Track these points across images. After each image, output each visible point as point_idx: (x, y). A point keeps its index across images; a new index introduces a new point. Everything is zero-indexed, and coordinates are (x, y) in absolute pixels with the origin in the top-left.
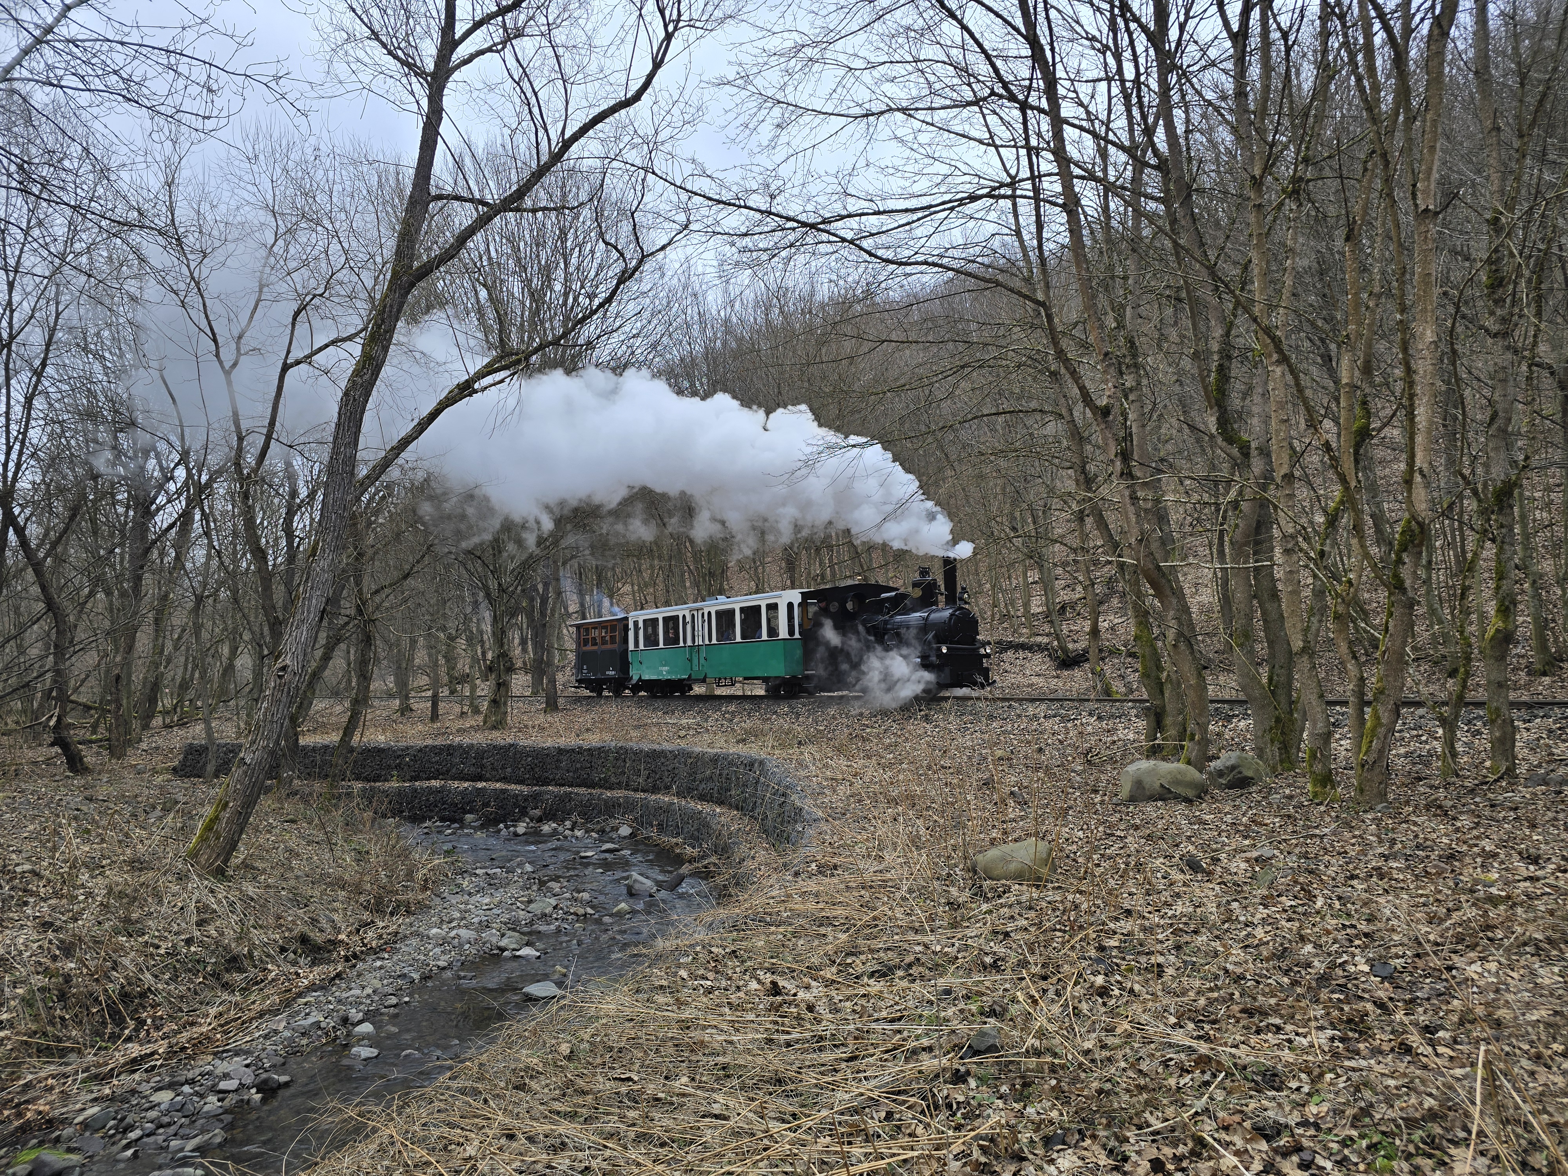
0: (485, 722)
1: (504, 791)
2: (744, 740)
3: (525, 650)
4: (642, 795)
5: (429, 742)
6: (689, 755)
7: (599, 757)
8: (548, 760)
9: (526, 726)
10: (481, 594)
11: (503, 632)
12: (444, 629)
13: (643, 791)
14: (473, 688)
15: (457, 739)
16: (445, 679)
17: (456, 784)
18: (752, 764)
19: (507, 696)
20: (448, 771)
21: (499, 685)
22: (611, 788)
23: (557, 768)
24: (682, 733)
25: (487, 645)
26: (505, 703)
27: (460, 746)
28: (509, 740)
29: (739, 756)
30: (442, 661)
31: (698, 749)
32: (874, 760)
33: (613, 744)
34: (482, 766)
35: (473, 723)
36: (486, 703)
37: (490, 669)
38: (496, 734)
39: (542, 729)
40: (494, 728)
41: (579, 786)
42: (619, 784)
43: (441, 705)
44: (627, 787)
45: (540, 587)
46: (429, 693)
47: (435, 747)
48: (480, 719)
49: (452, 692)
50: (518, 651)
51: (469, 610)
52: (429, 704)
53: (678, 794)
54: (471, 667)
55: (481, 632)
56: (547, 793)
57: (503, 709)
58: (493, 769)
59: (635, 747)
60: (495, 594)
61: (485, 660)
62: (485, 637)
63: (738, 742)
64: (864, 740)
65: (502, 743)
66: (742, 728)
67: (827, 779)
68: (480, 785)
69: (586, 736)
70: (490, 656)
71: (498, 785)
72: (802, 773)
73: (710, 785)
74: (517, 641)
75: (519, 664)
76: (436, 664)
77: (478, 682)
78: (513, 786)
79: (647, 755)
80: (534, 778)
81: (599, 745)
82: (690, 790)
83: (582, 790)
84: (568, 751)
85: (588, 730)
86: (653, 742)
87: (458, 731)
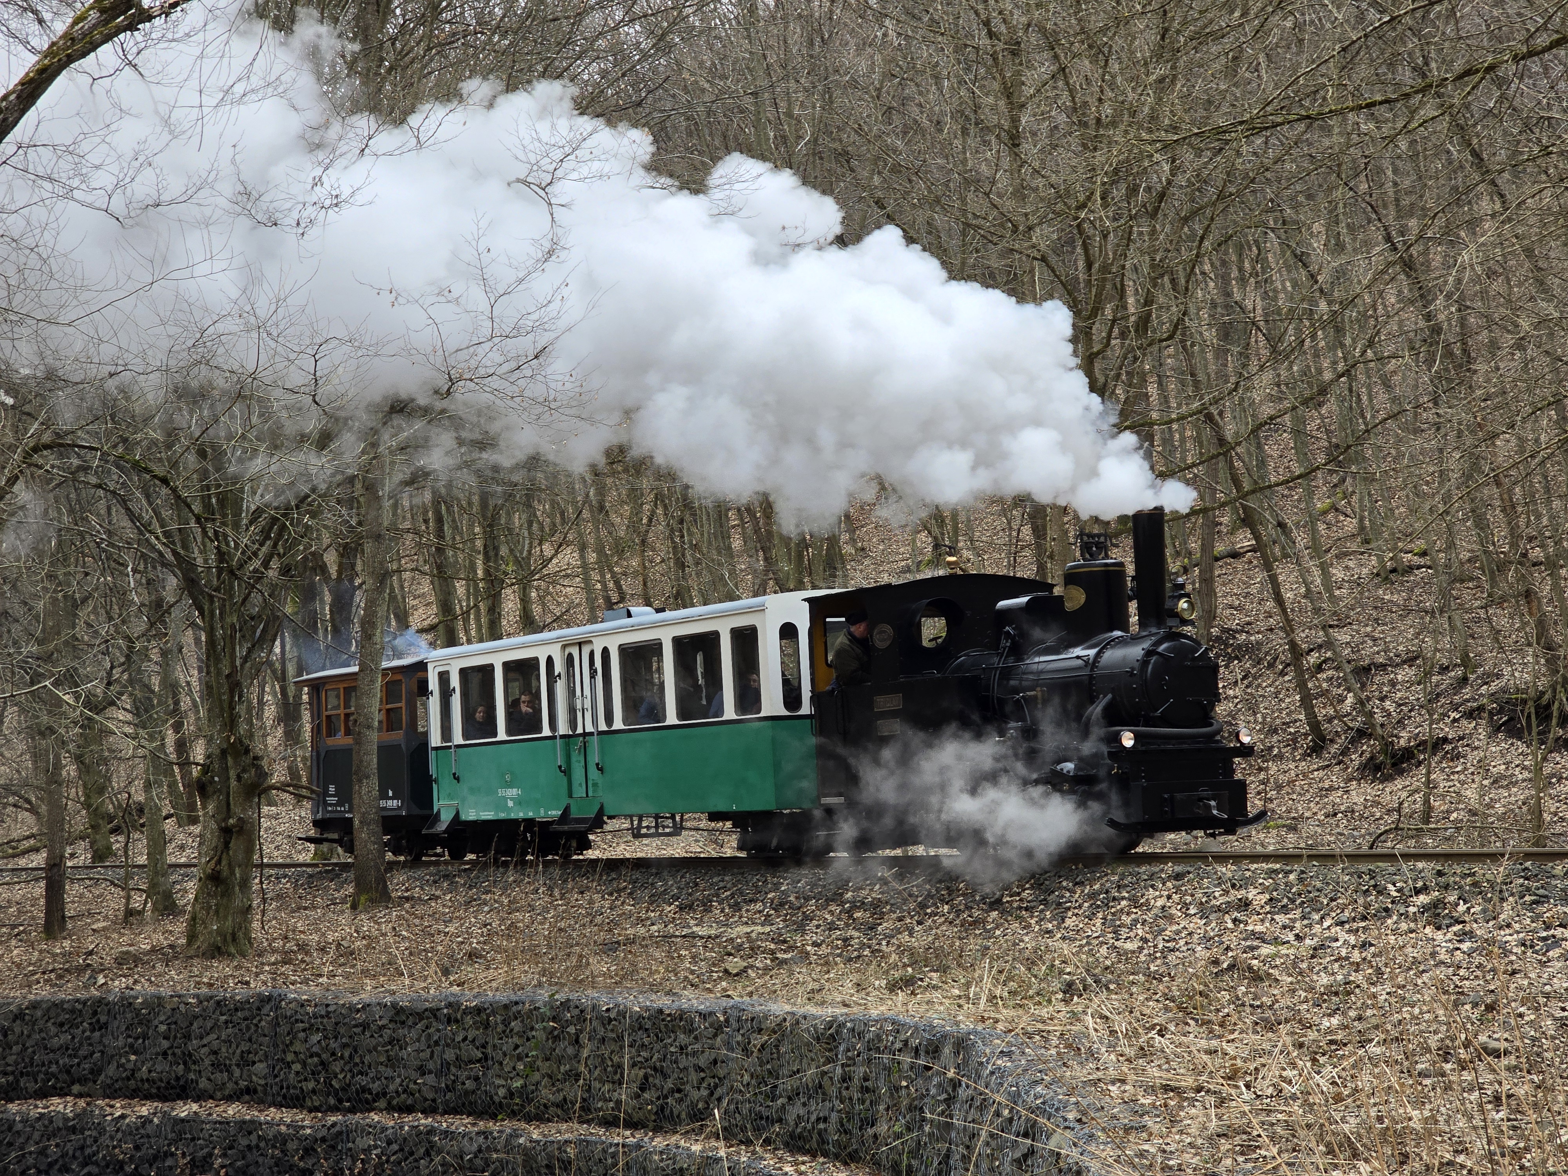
0: (192, 937)
1: (247, 1127)
2: (908, 982)
3: (292, 737)
4: (629, 1137)
5: (42, 992)
6: (757, 1024)
7: (508, 1032)
8: (367, 1041)
9: (303, 947)
10: (172, 582)
11: (235, 686)
12: (70, 679)
13: (633, 1125)
14: (158, 844)
15: (119, 984)
16: (79, 820)
17: (118, 1108)
18: (934, 1049)
19: (248, 864)
20: (96, 1072)
21: (226, 832)
22: (539, 1117)
23: (392, 1062)
24: (735, 964)
25: (189, 726)
26: (245, 884)
27: (127, 1003)
28: (260, 986)
29: (898, 1027)
30: (70, 770)
31: (780, 1008)
32: (1284, 1036)
33: (544, 995)
34: (188, 1059)
35: (160, 939)
36: (192, 886)
37: (202, 788)
38: (220, 969)
39: (346, 954)
40: (216, 952)
41: (455, 1111)
42: (562, 1105)
43: (72, 891)
44: (586, 1114)
45: (331, 559)
46: (39, 860)
47: (57, 1006)
48: (179, 927)
49: (101, 855)
50: (274, 739)
51: (139, 625)
52: (39, 889)
53: (729, 1134)
54: (148, 786)
55: (172, 687)
56: (363, 1131)
57: (238, 901)
58: (217, 1066)
59: (605, 1002)
60: (208, 579)
61: (185, 764)
62: (185, 703)
63: (892, 987)
64: (1256, 977)
65: (241, 993)
66: (901, 950)
67: (1151, 1090)
68: (184, 1110)
69: (468, 971)
70: (199, 753)
71: (232, 1110)
72: (1080, 1072)
73: (817, 1108)
74: (270, 712)
75: (278, 775)
76: (54, 778)
77: (169, 825)
78: (273, 1114)
79: (639, 1024)
80: (329, 1089)
81: (503, 997)
82: (761, 1122)
83: (461, 1124)
84: (420, 1015)
85: (473, 956)
86: (654, 988)
87: (122, 960)
